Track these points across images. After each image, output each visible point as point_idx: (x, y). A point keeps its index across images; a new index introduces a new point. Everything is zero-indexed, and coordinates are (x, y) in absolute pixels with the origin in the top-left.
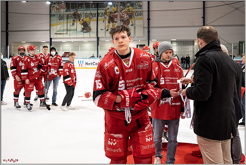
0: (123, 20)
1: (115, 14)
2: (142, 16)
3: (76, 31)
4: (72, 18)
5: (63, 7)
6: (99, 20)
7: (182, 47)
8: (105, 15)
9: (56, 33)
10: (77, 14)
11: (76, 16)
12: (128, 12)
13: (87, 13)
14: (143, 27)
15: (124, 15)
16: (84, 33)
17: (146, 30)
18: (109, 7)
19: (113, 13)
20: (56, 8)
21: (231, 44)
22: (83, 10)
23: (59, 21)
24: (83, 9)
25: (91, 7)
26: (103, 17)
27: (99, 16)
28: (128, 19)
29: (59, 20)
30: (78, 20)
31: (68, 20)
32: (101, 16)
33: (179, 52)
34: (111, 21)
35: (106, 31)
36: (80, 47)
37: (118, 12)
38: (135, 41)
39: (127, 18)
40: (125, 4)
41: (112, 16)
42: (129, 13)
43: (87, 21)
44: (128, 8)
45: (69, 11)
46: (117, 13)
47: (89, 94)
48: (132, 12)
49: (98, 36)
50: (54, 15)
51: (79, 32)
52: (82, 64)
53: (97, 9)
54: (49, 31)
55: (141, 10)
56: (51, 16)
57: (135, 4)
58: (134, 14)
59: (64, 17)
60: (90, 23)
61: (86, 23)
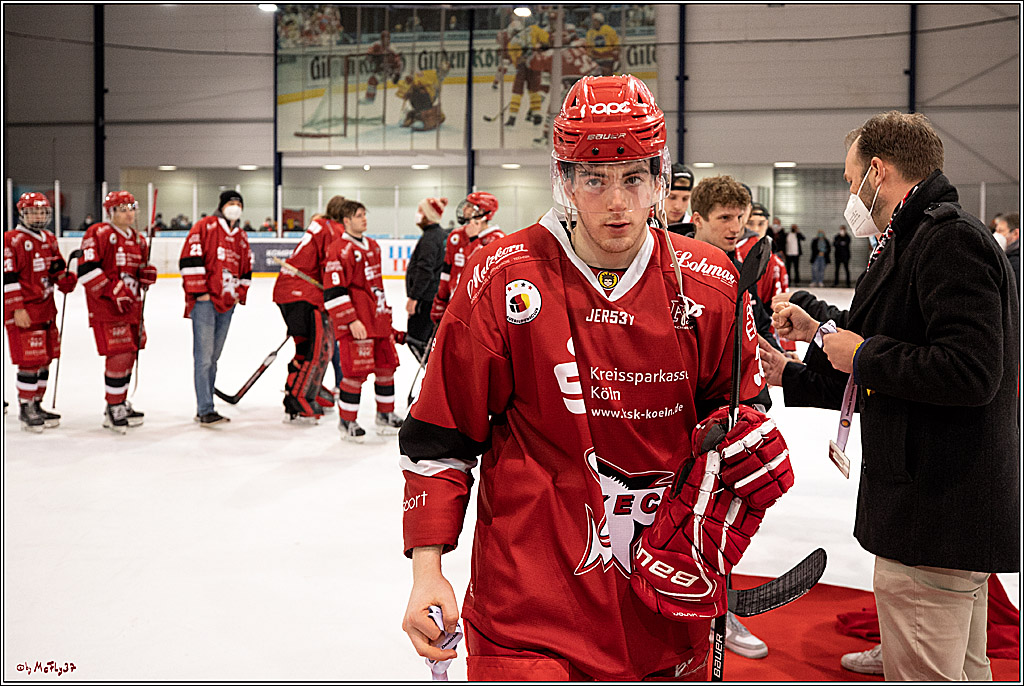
1: (542, 57)
2: (653, 64)
3: (381, 126)
4: (367, 72)
5: (329, 23)
6: (478, 82)
7: (820, 196)
8: (500, 58)
9: (300, 130)
10: (385, 52)
11: (383, 65)
12: (597, 46)
13: (428, 50)
15: (580, 58)
16: (416, 134)
17: (673, 122)
18: (516, 25)
19: (534, 49)
20: (302, 28)
22: (413, 37)
23: (311, 82)
24: (411, 35)
25: (443, 27)
26: (494, 68)
27: (478, 62)
29: (314, 78)
30: (390, 81)
31: (351, 78)
32: (484, 62)
33: (805, 215)
34: (525, 85)
35: (505, 128)
36: (397, 193)
37: (556, 45)
39: (593, 73)
40: (587, 14)
41: (532, 63)
42: (600, 50)
43: (429, 85)
44: (598, 29)
45: (355, 43)
46: (549, 53)
48: (613, 46)
49: (474, 147)
50: (293, 59)
51: (392, 128)
52: (404, 261)
53: (467, 33)
54: (272, 125)
55: (650, 39)
56: (278, 60)
57: (627, 16)
58: (623, 57)
59: (332, 66)
60: (438, 91)
61: (422, 91)
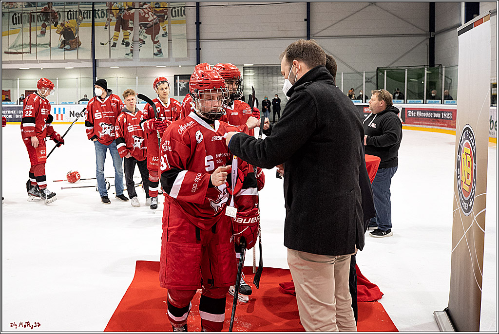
0: (145, 25)
1: (129, 13)
2: (184, 16)
3: (49, 48)
4: (41, 21)
6: (97, 25)
7: (266, 80)
8: (108, 13)
9: (7, 51)
10: (50, 11)
11: (49, 17)
12: (156, 8)
13: (72, 10)
14: (186, 40)
15: (148, 13)
16: (66, 52)
17: (193, 45)
19: (125, 9)
21: (361, 74)
22: (64, 3)
23: (12, 26)
26: (105, 18)
27: (97, 16)
28: (156, 24)
29: (14, 24)
30: (53, 25)
31: (33, 24)
32: (100, 16)
34: (121, 28)
35: (111, 48)
36: (57, 81)
38: (171, 67)
39: (155, 21)
41: (123, 16)
42: (158, 10)
43: (72, 27)
45: (34, 7)
46: (133, 11)
47: (76, 175)
48: (164, 8)
51: (54, 49)
52: (62, 115)
55: (182, 4)
58: (169, 13)
59: (22, 17)
60: (77, 30)
61: (69, 30)
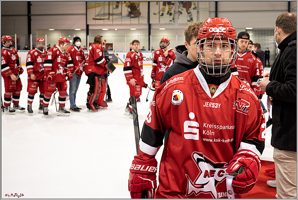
3: (121, 16)
6: (152, 2)
7: (260, 38)
9: (94, 17)
14: (208, 11)
17: (213, 15)
23: (98, 2)
34: (167, 3)
36: (126, 38)
43: (135, 3)
49: (150, 23)
51: (124, 17)
54: (85, 16)
60: (139, 5)
61: (134, 5)
